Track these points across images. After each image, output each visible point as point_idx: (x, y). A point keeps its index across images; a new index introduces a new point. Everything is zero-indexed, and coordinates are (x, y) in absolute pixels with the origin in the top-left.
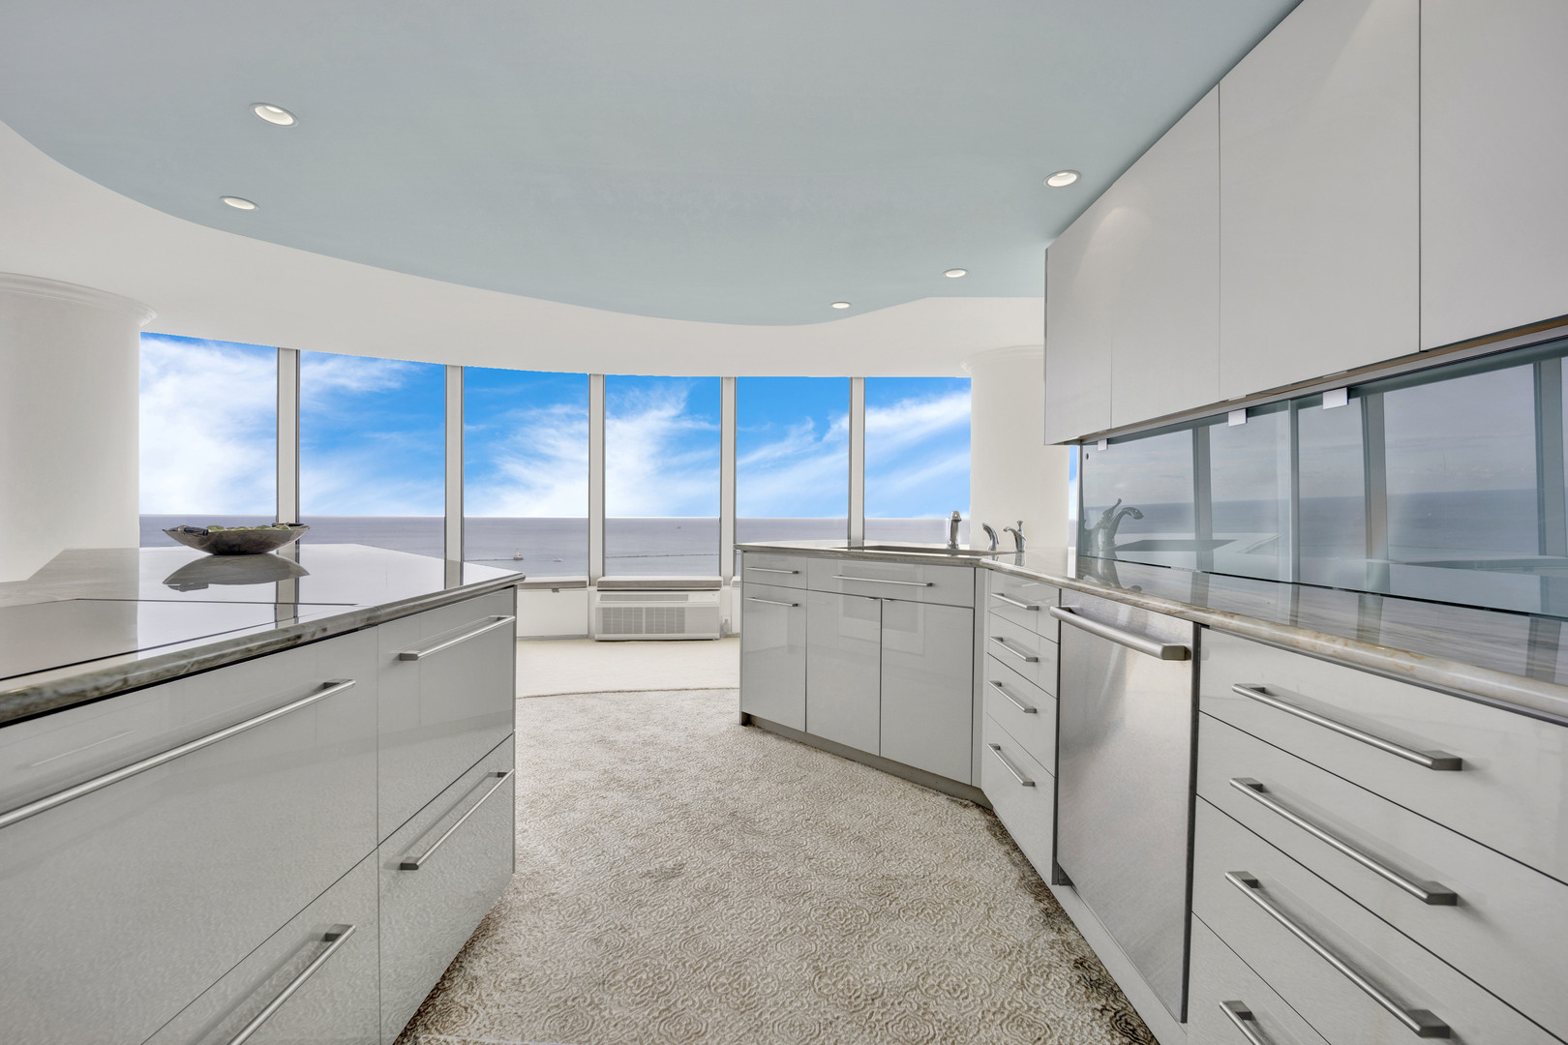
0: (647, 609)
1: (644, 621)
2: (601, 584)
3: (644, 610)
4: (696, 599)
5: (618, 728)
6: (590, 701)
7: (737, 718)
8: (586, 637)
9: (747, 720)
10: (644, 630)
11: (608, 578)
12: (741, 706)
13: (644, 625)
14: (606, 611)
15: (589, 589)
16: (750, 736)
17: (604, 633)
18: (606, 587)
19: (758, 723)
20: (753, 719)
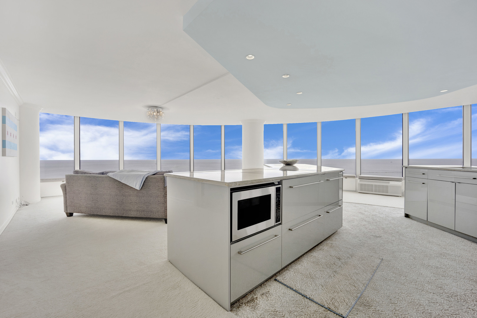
0: (375, 185)
1: (374, 188)
2: (359, 177)
3: (374, 186)
4: (392, 183)
5: (365, 211)
7: (404, 215)
8: (355, 191)
9: (407, 216)
11: (362, 175)
12: (405, 212)
13: (374, 190)
14: (361, 185)
15: (356, 178)
16: (407, 219)
17: (361, 191)
18: (361, 178)
19: (411, 217)
20: (409, 216)
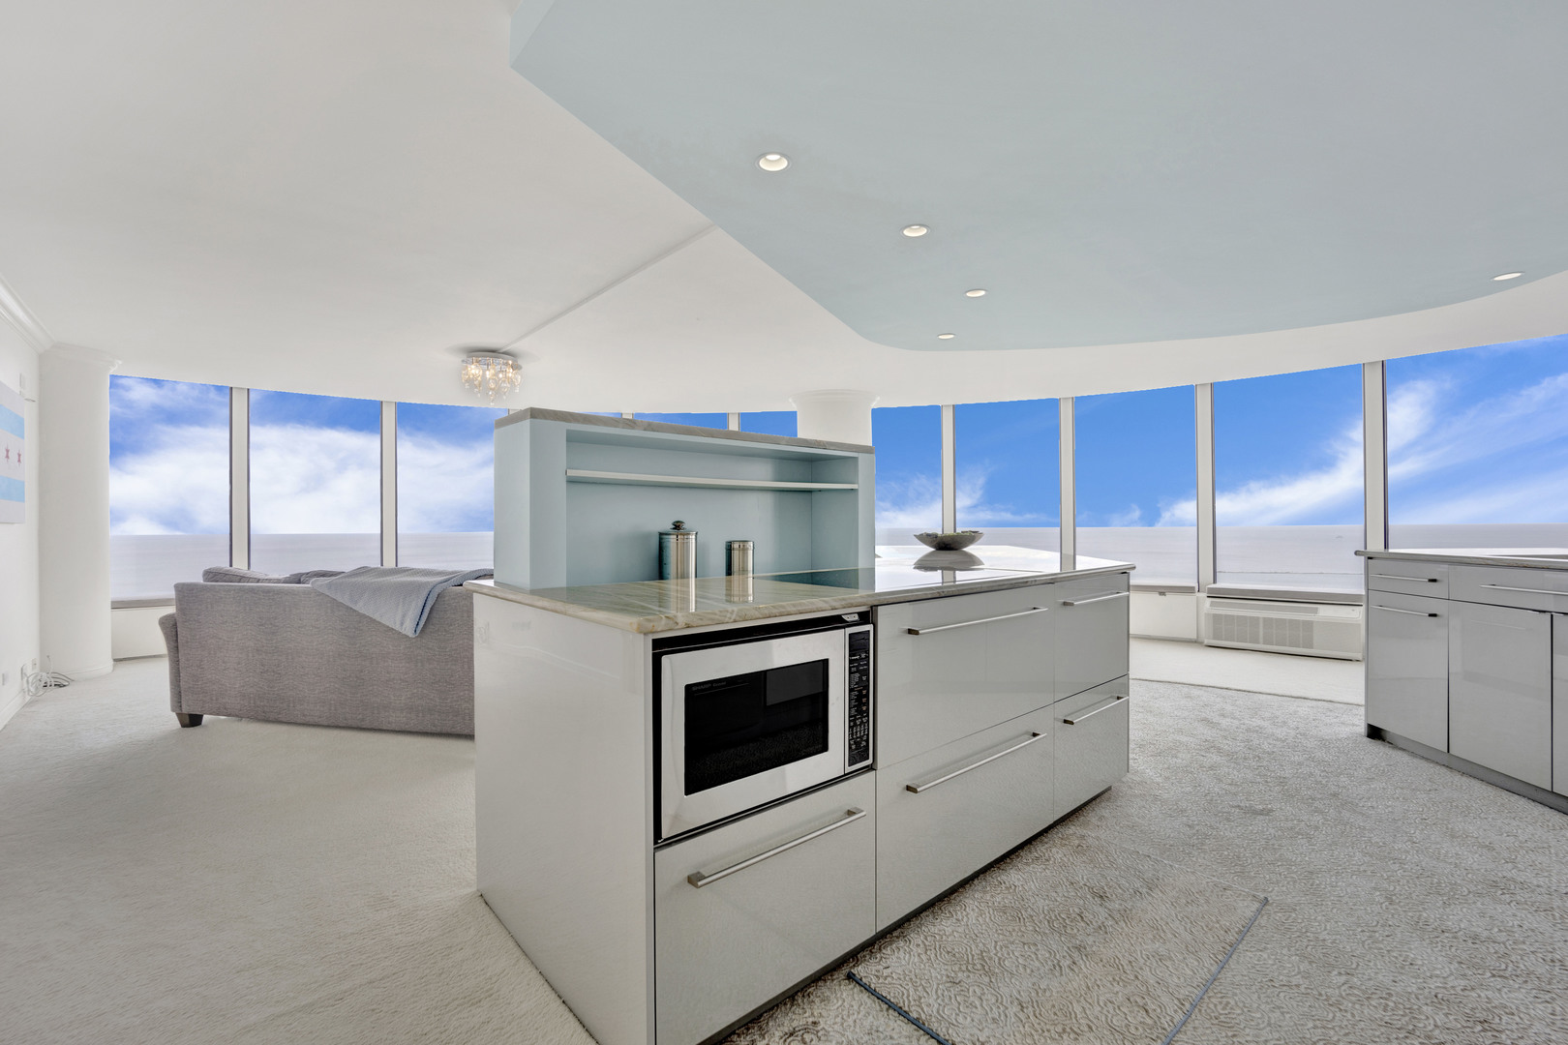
0: (1264, 619)
2: (1211, 591)
4: (1326, 612)
5: (1223, 715)
6: (1195, 692)
7: (1361, 731)
8: (1194, 642)
9: (1375, 733)
10: (1261, 640)
11: (1219, 586)
12: (1366, 717)
14: (1217, 618)
15: (1198, 594)
16: (1375, 746)
17: (1215, 639)
18: (1216, 595)
19: (1387, 737)
20: (1383, 733)
